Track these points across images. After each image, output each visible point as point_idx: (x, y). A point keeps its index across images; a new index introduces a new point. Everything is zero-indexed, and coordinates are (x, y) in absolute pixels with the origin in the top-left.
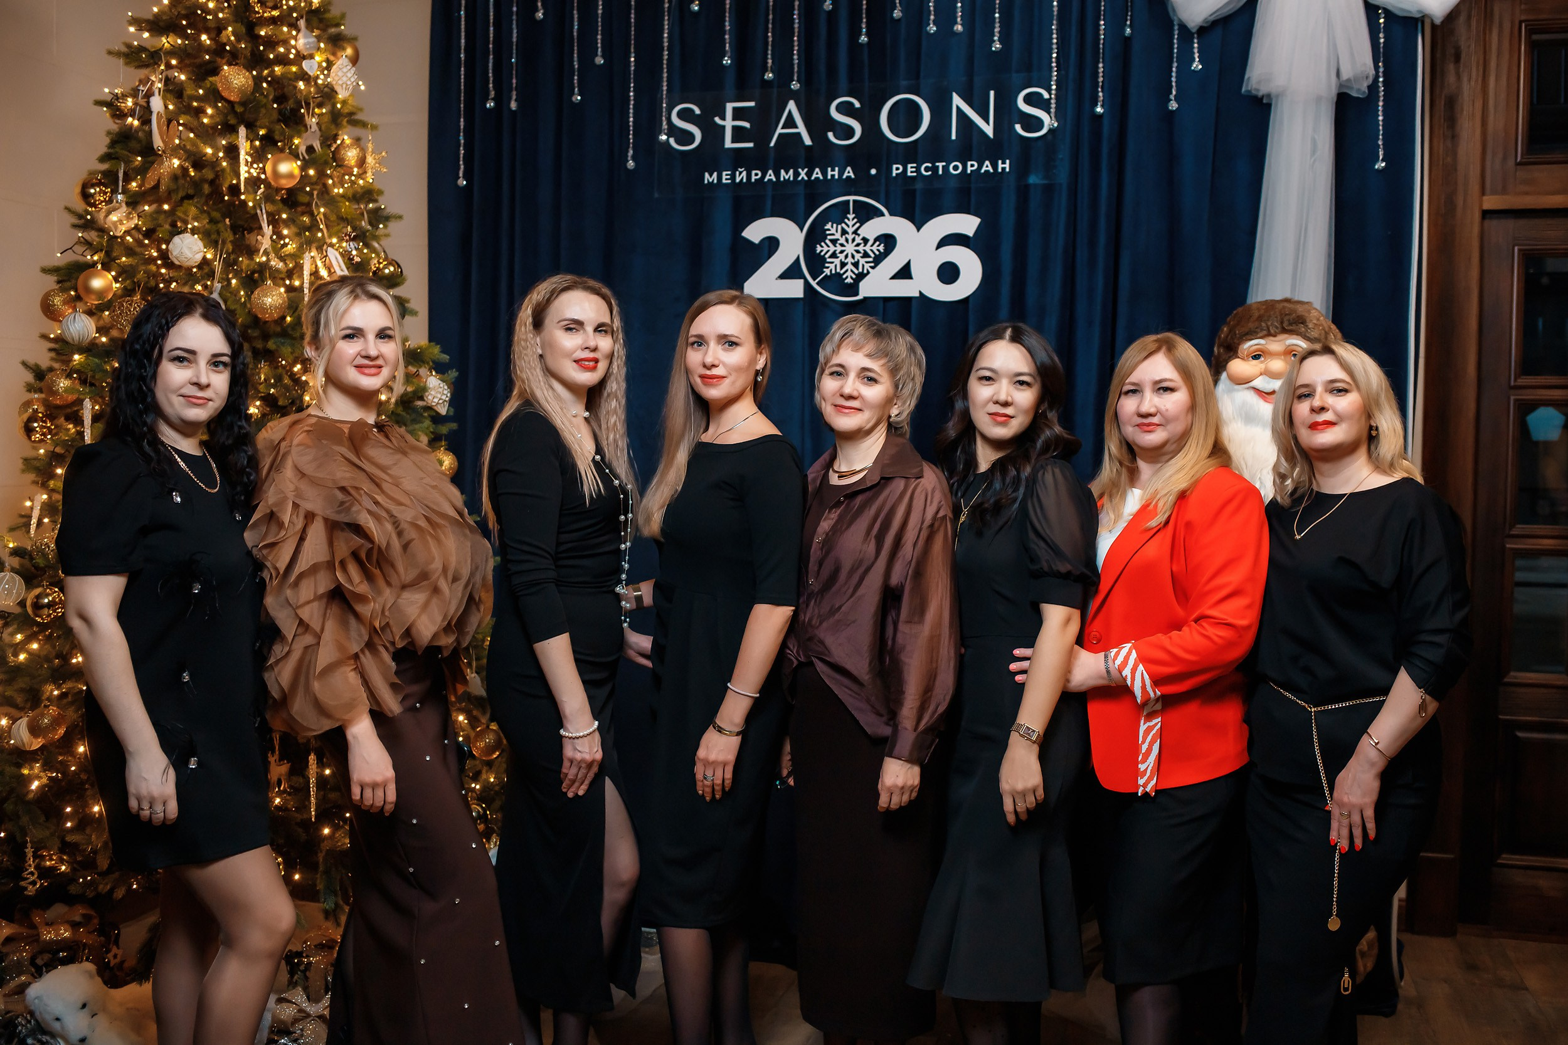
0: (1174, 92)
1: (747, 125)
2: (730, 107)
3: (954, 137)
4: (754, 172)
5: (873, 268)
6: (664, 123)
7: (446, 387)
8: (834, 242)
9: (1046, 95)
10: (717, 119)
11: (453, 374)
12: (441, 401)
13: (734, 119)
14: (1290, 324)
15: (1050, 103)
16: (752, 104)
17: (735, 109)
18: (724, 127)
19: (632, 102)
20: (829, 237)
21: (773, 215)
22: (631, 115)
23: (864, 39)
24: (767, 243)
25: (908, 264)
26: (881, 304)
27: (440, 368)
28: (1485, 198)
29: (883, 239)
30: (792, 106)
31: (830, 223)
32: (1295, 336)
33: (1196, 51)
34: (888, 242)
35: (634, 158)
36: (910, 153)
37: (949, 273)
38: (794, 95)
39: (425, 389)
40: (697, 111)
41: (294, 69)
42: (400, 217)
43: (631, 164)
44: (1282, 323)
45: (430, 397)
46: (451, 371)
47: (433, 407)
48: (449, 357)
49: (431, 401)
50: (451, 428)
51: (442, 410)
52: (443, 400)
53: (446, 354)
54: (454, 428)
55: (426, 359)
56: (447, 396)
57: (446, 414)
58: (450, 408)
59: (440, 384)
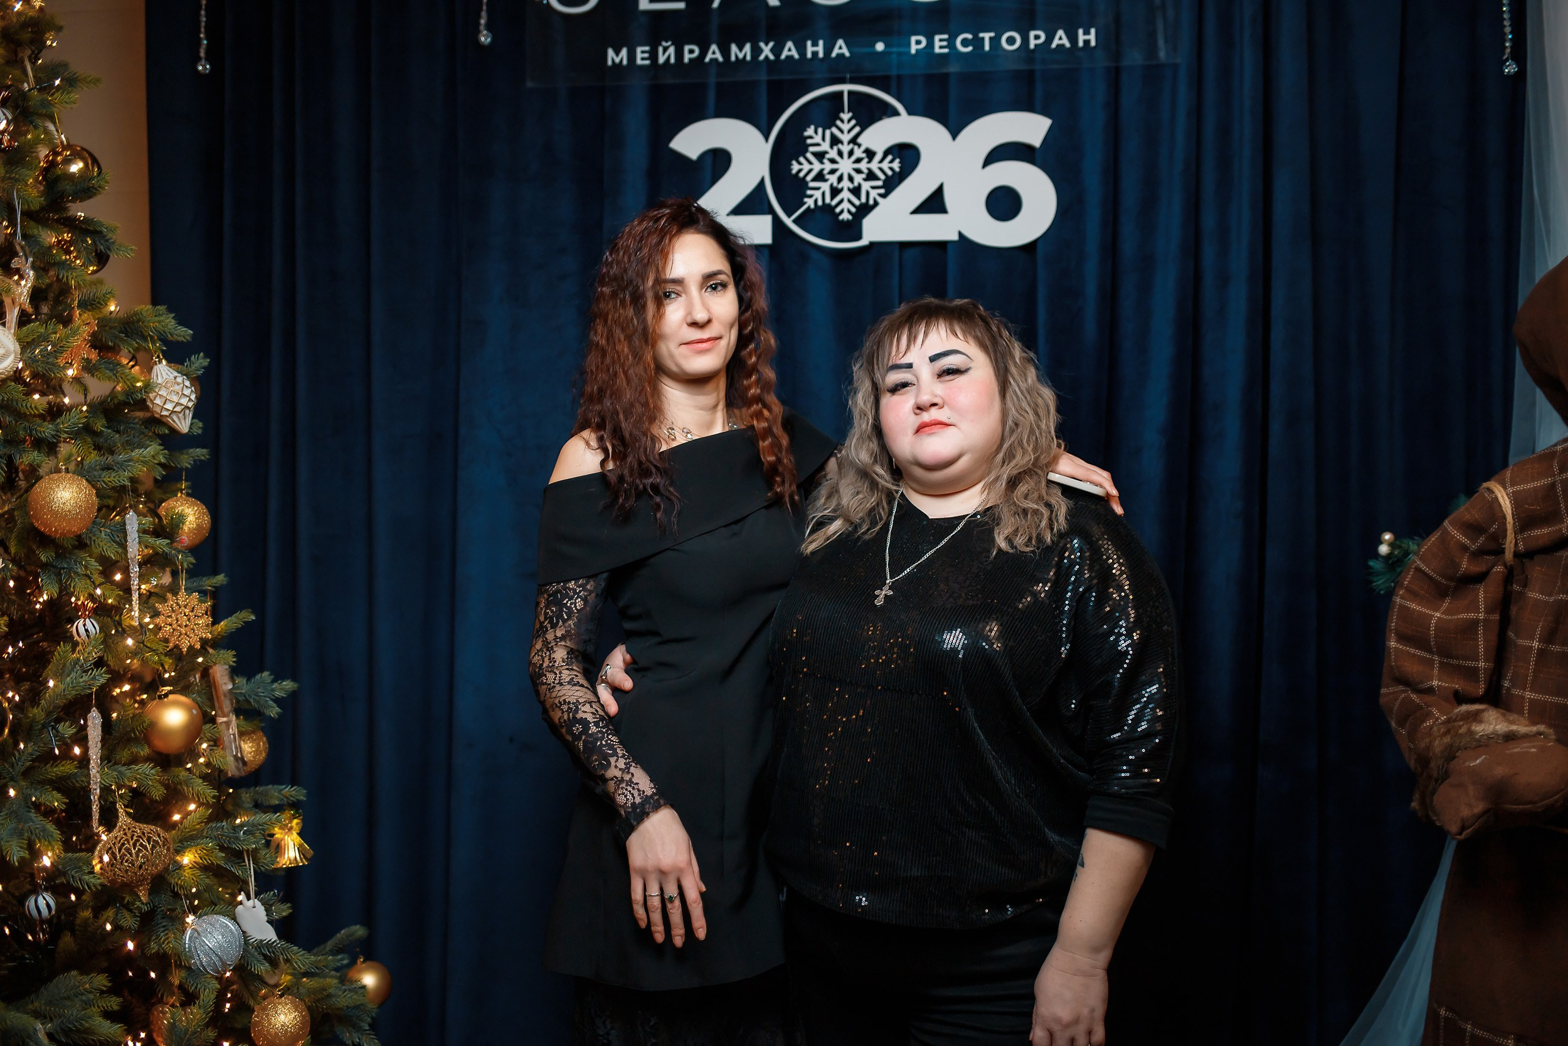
7: (187, 383)
11: (200, 362)
12: (178, 409)
21: (719, 114)
24: (709, 161)
26: (897, 252)
27: (176, 355)
35: (489, 27)
39: (148, 387)
42: (97, 81)
43: (485, 38)
45: (158, 401)
46: (197, 356)
47: (164, 420)
48: (192, 332)
49: (161, 408)
50: (197, 458)
51: (181, 423)
52: (183, 407)
53: (186, 327)
54: (203, 458)
55: (151, 333)
56: (190, 400)
57: (189, 431)
58: (195, 420)
59: (175, 378)
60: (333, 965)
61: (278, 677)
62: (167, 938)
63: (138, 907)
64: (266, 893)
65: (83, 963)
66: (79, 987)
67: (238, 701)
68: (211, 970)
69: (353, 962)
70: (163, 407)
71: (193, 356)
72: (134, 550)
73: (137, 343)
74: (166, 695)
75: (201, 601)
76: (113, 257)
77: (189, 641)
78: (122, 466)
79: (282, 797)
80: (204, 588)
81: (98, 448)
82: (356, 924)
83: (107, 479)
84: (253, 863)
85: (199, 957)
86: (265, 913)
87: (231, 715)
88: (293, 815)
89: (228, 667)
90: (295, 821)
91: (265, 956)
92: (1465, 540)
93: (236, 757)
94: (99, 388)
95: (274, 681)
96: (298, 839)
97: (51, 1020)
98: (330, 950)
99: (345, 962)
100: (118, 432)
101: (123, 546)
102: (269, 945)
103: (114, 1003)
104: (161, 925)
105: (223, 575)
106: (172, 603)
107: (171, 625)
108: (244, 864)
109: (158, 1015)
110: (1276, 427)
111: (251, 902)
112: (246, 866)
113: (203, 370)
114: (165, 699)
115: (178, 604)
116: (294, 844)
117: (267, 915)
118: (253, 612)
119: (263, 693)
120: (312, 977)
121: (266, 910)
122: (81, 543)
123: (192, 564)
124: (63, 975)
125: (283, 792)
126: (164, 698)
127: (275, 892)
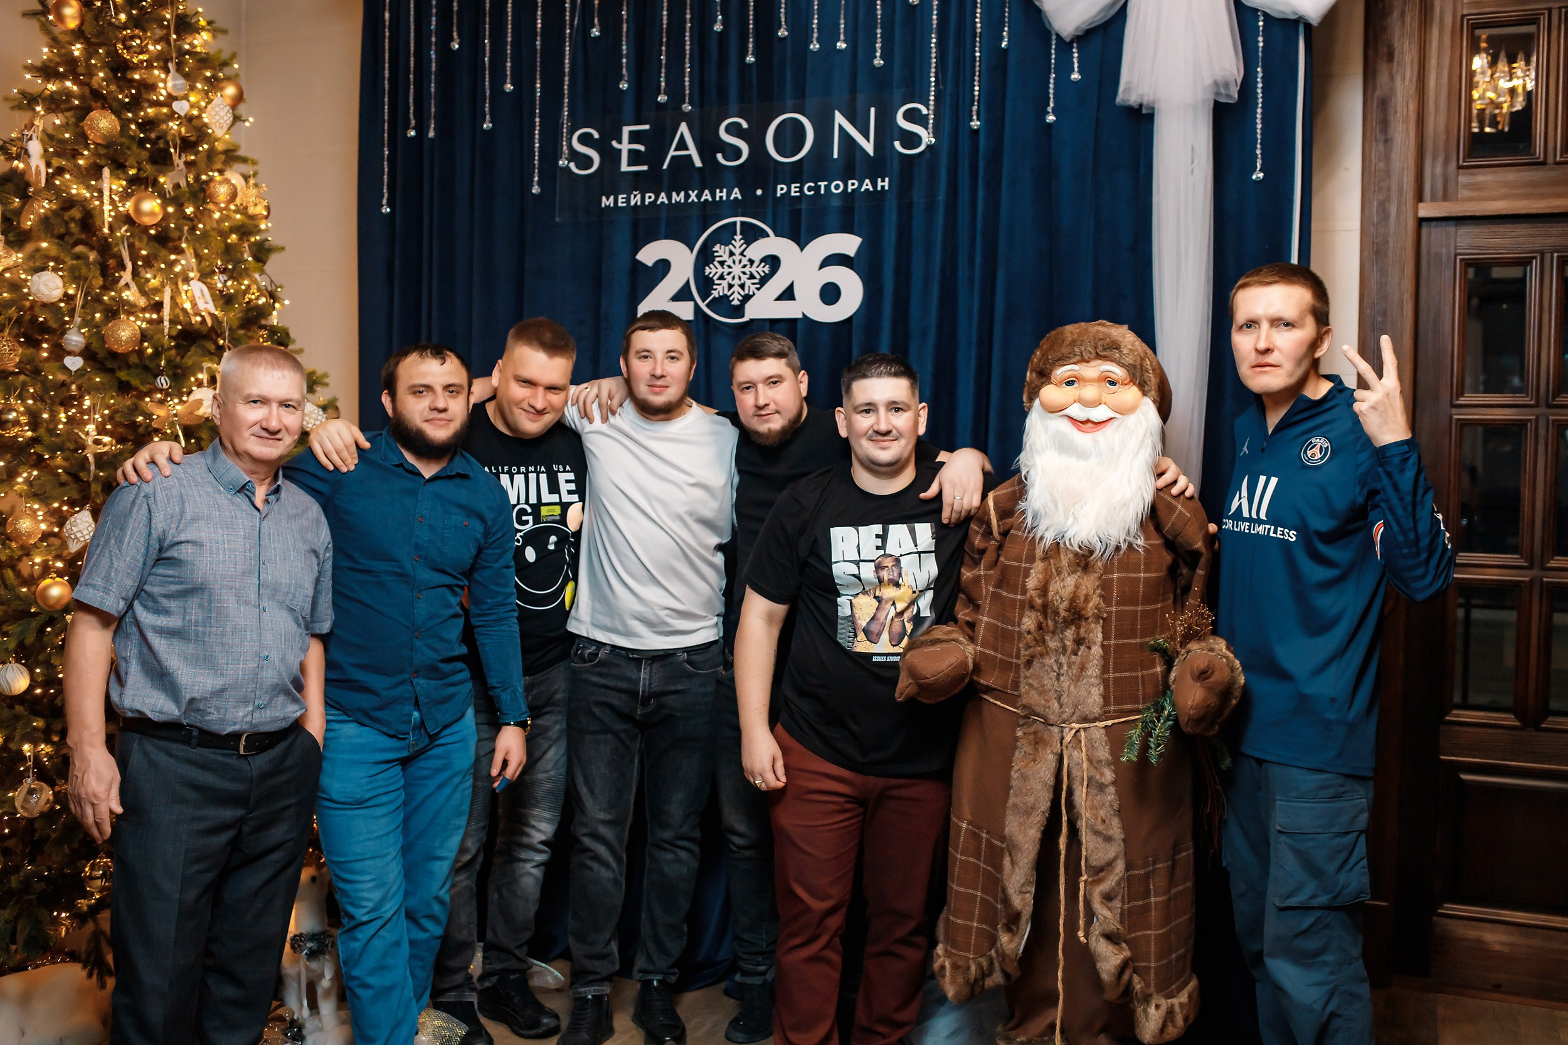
0: (1052, 105)
1: (642, 148)
2: (626, 130)
3: (835, 156)
4: (647, 195)
5: (758, 289)
6: (565, 148)
7: (321, 413)
8: (722, 263)
9: (924, 111)
10: (614, 144)
13: (630, 143)
14: (1105, 350)
15: (928, 119)
16: (647, 127)
17: (631, 133)
18: (620, 151)
19: (538, 128)
20: (717, 259)
21: (666, 237)
22: (536, 141)
23: (750, 59)
24: (659, 266)
25: (792, 285)
28: (1421, 205)
29: (769, 260)
30: (683, 128)
31: (718, 245)
32: (1108, 363)
33: (1075, 60)
34: (773, 262)
35: (539, 183)
36: (796, 173)
37: (830, 294)
38: (686, 117)
40: (596, 135)
41: (165, 110)
42: (283, 249)
44: (1096, 348)
59: (314, 410)
92: (976, 528)
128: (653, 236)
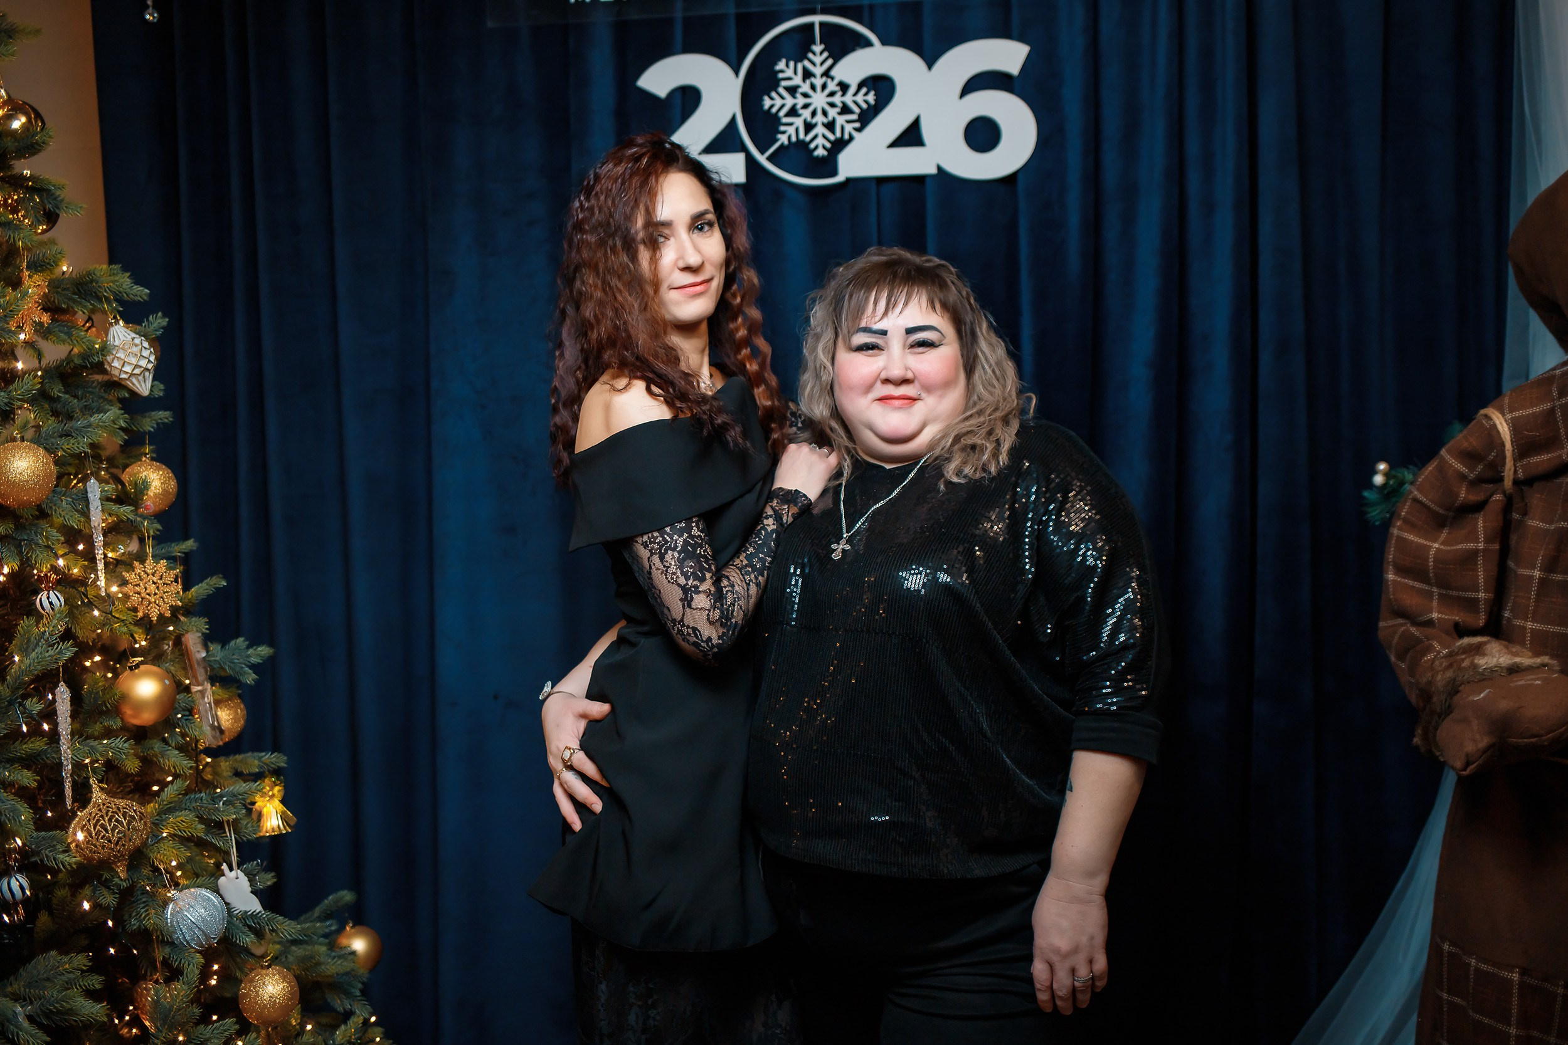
5: (859, 130)
7: (146, 344)
8: (792, 90)
11: (158, 322)
12: (137, 371)
20: (783, 83)
21: (688, 49)
24: (680, 96)
25: (917, 122)
26: (874, 188)
27: (133, 315)
29: (872, 83)
31: (784, 61)
37: (983, 134)
39: (105, 349)
42: (38, 32)
45: (116, 364)
46: (154, 316)
47: (123, 383)
48: (149, 292)
49: (119, 371)
50: (160, 421)
51: (141, 386)
52: (143, 369)
53: (142, 286)
54: (166, 421)
55: (105, 294)
56: (149, 361)
57: (150, 394)
58: (156, 383)
59: (133, 339)
60: (321, 932)
61: (253, 643)
62: (148, 914)
63: (116, 883)
64: (249, 863)
65: (62, 943)
66: (58, 967)
67: (212, 669)
68: (195, 944)
69: (341, 929)
70: (121, 370)
71: (151, 316)
72: (98, 519)
73: (91, 304)
74: (137, 666)
75: (169, 568)
76: (63, 216)
77: (159, 610)
78: (81, 432)
79: (262, 764)
80: (173, 555)
81: (55, 414)
82: (343, 889)
83: (65, 447)
84: (234, 834)
85: (182, 931)
86: (248, 883)
87: (206, 683)
88: (274, 782)
89: (200, 635)
90: (277, 788)
91: (250, 927)
92: (1463, 469)
93: (212, 727)
94: (55, 352)
95: (248, 647)
96: (281, 807)
97: (31, 1003)
98: (319, 917)
99: (333, 928)
100: (76, 397)
101: (86, 514)
102: (254, 916)
103: (96, 982)
104: (141, 901)
105: (192, 540)
106: (139, 571)
107: (139, 593)
108: (224, 835)
109: (142, 992)
110: (1266, 358)
111: (233, 872)
112: (227, 836)
113: (162, 330)
114: (137, 671)
115: (145, 572)
116: (277, 812)
117: (251, 885)
118: (225, 578)
119: (238, 660)
120: (301, 944)
121: (249, 881)
122: (42, 513)
123: (158, 530)
124: (42, 956)
125: (263, 759)
126: (136, 669)
127: (258, 863)
128: (662, 50)
